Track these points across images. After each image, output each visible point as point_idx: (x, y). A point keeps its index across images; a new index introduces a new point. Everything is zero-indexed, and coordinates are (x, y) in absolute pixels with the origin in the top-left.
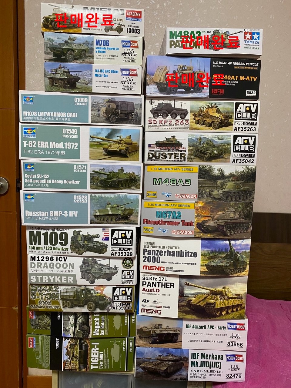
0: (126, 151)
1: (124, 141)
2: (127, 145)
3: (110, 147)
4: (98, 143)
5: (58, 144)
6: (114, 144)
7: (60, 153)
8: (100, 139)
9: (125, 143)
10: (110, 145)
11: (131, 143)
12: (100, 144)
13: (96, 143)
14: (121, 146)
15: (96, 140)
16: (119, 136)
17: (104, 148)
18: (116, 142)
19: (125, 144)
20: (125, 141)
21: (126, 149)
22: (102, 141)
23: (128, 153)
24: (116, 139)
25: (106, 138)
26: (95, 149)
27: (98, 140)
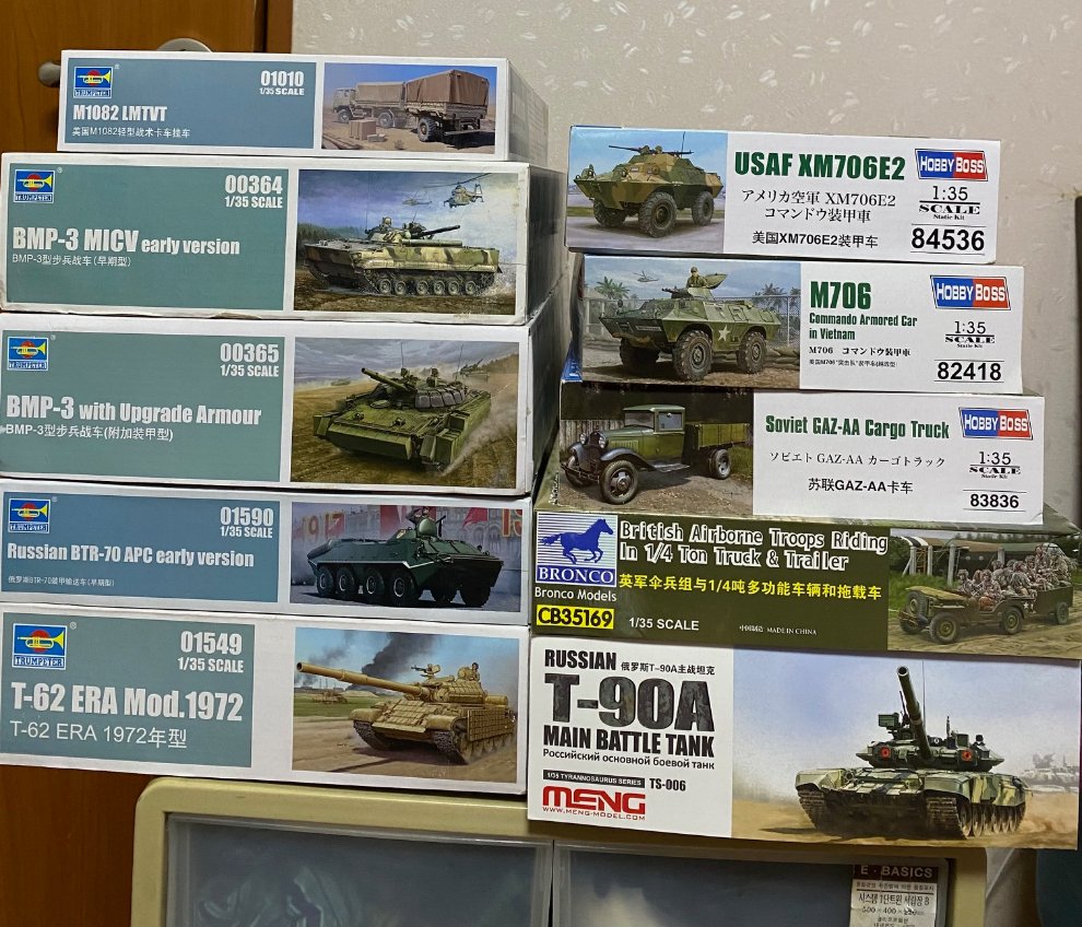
0: (458, 734)
1: (447, 688)
2: (461, 710)
3: (382, 718)
4: (329, 695)
5: (158, 697)
6: (404, 701)
7: (167, 737)
8: (338, 677)
9: (452, 700)
10: (384, 708)
11: (480, 701)
12: (342, 700)
13: (321, 698)
14: (434, 713)
15: (321, 683)
16: (426, 667)
17: (355, 721)
18: (411, 694)
19: (449, 705)
20: (451, 689)
21: (455, 727)
22: (349, 688)
23: (463, 745)
24: (410, 678)
25: (365, 677)
26: (317, 724)
27: (333, 684)
